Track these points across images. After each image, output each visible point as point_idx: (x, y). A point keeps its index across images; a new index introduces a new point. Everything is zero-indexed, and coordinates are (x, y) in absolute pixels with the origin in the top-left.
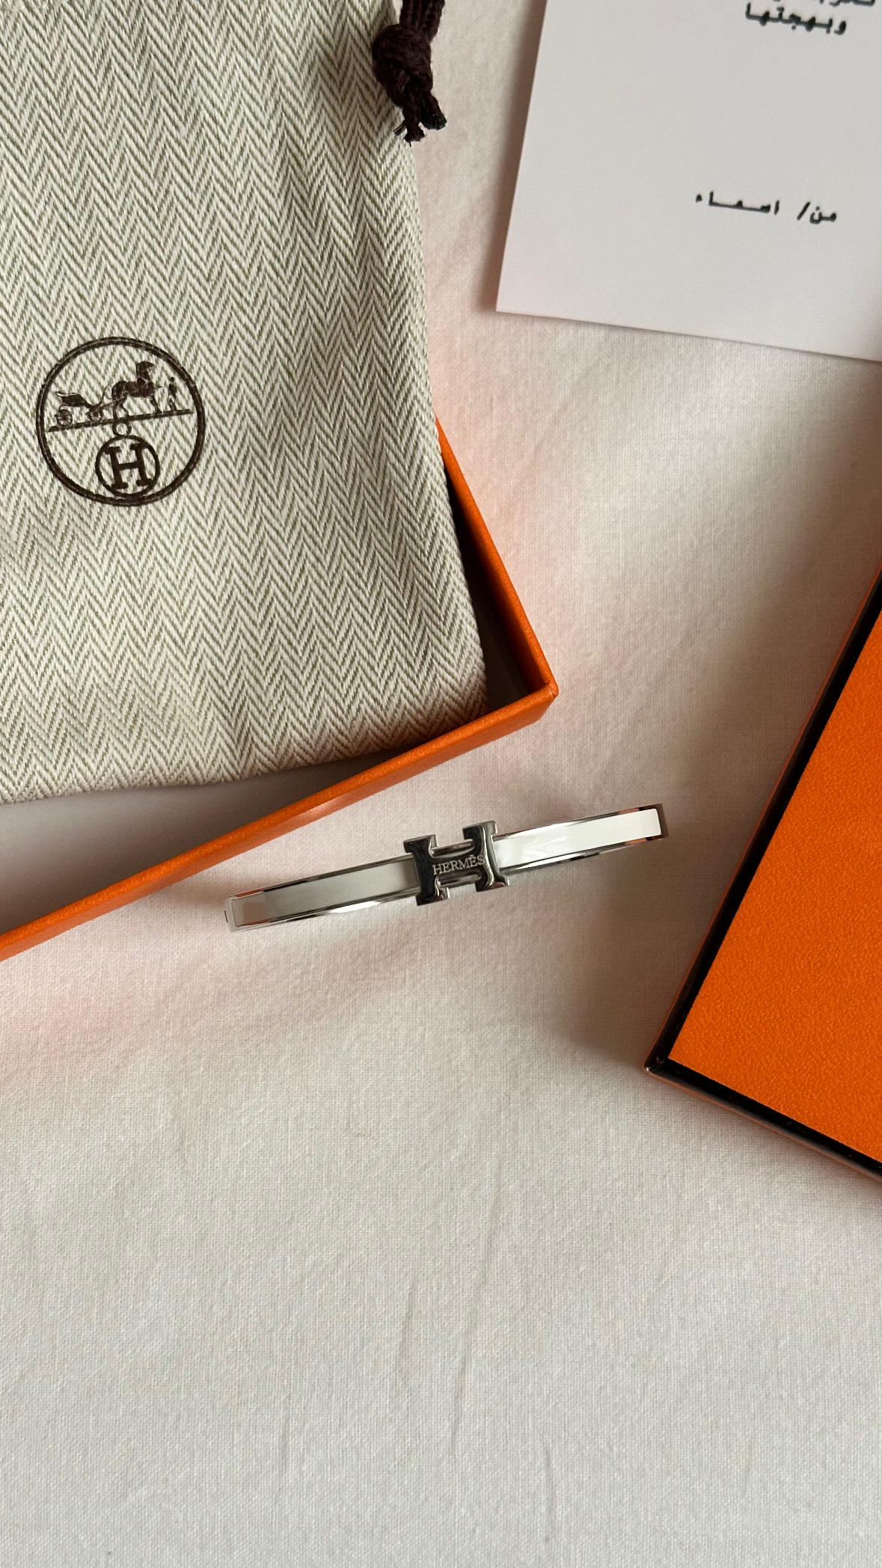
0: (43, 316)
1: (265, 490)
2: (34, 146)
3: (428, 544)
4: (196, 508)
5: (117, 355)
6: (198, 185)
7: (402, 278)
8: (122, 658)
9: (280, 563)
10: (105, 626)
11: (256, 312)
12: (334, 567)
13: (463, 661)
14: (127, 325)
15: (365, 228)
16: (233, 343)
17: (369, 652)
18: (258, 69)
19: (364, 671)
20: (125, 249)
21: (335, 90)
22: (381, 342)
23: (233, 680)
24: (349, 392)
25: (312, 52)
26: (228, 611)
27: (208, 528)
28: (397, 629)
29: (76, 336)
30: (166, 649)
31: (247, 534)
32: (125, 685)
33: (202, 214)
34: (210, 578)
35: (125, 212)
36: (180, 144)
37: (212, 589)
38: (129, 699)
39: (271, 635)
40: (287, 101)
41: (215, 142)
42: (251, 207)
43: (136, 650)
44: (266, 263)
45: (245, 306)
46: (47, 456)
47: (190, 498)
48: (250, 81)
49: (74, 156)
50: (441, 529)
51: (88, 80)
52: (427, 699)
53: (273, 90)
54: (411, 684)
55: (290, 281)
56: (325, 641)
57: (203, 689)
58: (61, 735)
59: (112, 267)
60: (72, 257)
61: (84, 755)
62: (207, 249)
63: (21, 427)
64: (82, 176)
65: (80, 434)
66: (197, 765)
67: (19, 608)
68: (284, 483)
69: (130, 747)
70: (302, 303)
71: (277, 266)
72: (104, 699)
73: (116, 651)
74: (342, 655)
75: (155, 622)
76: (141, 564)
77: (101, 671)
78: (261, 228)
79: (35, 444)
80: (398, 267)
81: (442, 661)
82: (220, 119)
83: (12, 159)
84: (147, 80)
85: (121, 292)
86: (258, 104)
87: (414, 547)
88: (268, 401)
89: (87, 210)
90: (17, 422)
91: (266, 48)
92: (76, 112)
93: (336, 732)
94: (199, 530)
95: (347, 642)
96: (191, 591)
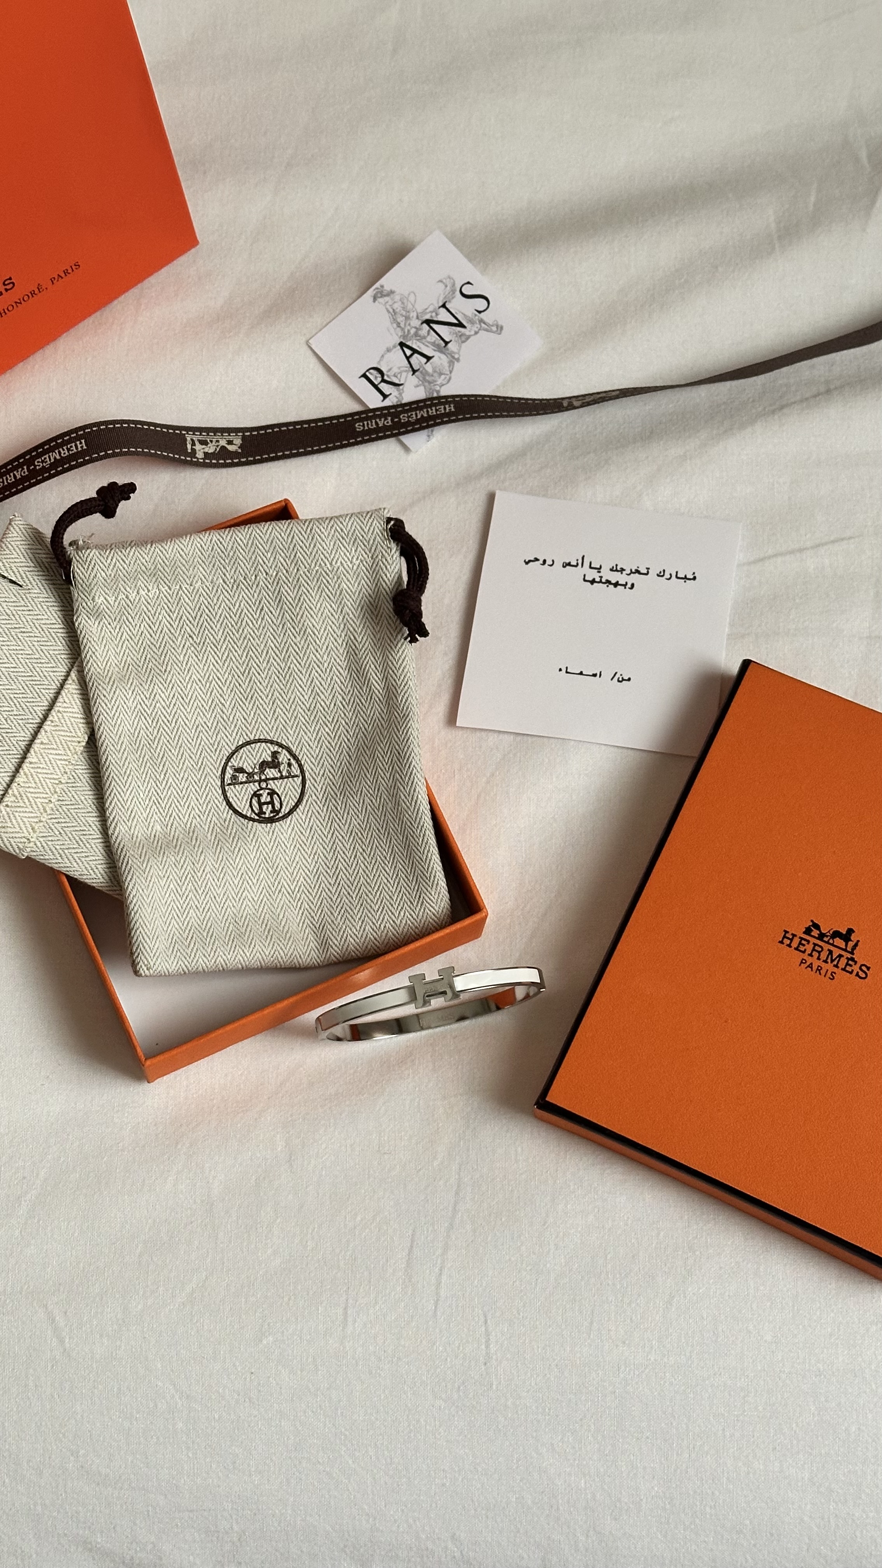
0: (226, 729)
2: (224, 646)
3: (421, 840)
4: (301, 825)
5: (262, 748)
6: (305, 664)
7: (407, 708)
8: (262, 901)
9: (344, 852)
10: (253, 884)
11: (333, 726)
12: (372, 854)
13: (439, 900)
14: (268, 733)
15: (389, 684)
16: (321, 741)
17: (390, 897)
18: (336, 609)
19: (388, 907)
20: (268, 696)
21: (374, 619)
22: (397, 739)
23: (319, 913)
24: (381, 765)
25: (363, 601)
26: (316, 878)
27: (307, 835)
28: (405, 885)
29: (242, 738)
30: (284, 897)
31: (327, 838)
32: (263, 915)
33: (306, 678)
34: (307, 861)
35: (268, 678)
36: (296, 645)
37: (308, 866)
38: (266, 921)
39: (339, 890)
40: (350, 624)
41: (314, 644)
42: (331, 675)
43: (269, 897)
44: (338, 702)
45: (327, 723)
46: (226, 798)
47: (297, 820)
48: (332, 615)
49: (244, 651)
50: (427, 832)
51: (252, 615)
52: (420, 920)
53: (343, 619)
54: (412, 913)
55: (350, 711)
56: (367, 892)
57: (303, 918)
58: (232, 938)
59: (261, 704)
60: (241, 700)
61: (243, 948)
62: (309, 695)
63: (213, 783)
64: (247, 661)
65: (242, 787)
66: (300, 957)
68: (347, 811)
69: (267, 945)
70: (356, 721)
71: (344, 703)
72: (253, 921)
73: (259, 897)
74: (376, 899)
75: (279, 883)
76: (272, 853)
77: (251, 907)
78: (336, 685)
79: (220, 792)
80: (405, 703)
81: (428, 900)
82: (317, 633)
83: (213, 653)
84: (281, 615)
85: (265, 717)
86: (335, 625)
87: (414, 842)
88: (338, 770)
89: (249, 677)
90: (212, 781)
91: (340, 599)
92: (246, 630)
93: (373, 939)
94: (302, 836)
95: (379, 892)
96: (298, 868)
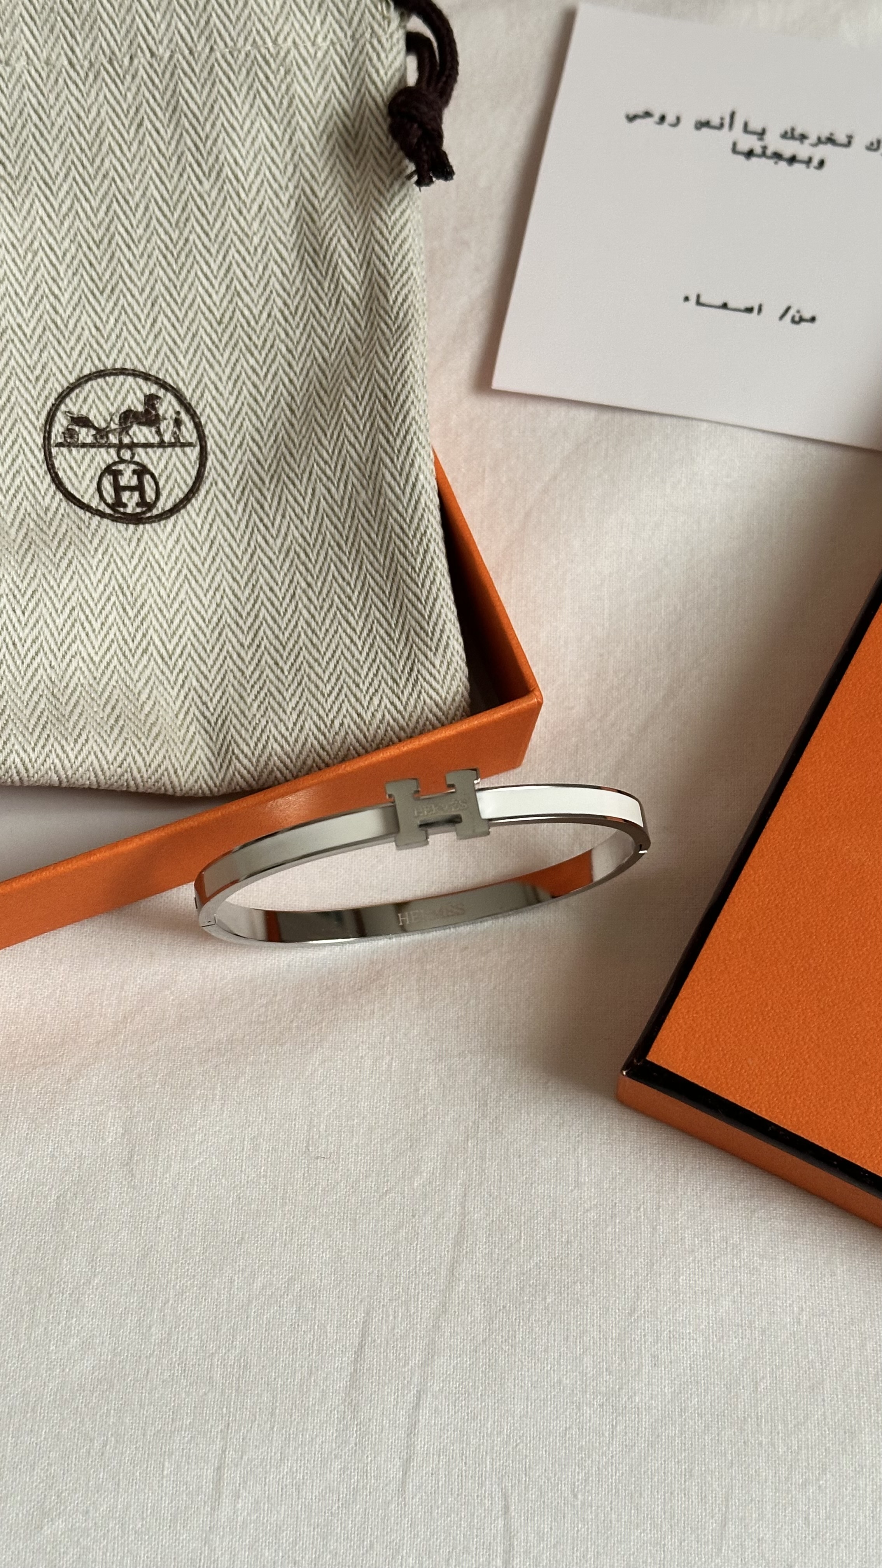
0: (59, 343)
1: (261, 520)
2: (65, 187)
3: (419, 560)
4: (193, 534)
5: (127, 386)
6: (217, 236)
7: (405, 315)
8: (108, 664)
9: (271, 589)
10: (94, 631)
11: (264, 355)
12: (325, 591)
13: (449, 678)
14: (140, 360)
15: (373, 272)
16: (239, 383)
17: (355, 670)
18: (279, 134)
19: (349, 687)
20: (143, 290)
21: (351, 158)
22: (382, 370)
23: (217, 697)
24: (350, 420)
25: (331, 124)
26: (216, 633)
27: (203, 554)
28: (384, 648)
29: (89, 364)
30: (152, 663)
31: (241, 562)
32: (109, 689)
33: (218, 262)
34: (201, 601)
35: (146, 256)
36: (202, 198)
37: (203, 612)
38: (112, 701)
39: (258, 655)
40: (306, 166)
41: (236, 198)
42: (265, 259)
43: (122, 659)
44: (276, 310)
45: (253, 348)
46: (51, 469)
47: (187, 525)
48: (272, 145)
49: (102, 201)
50: (432, 546)
51: (121, 134)
52: (411, 716)
53: (293, 155)
54: (396, 700)
55: (298, 326)
56: (311, 661)
57: (187, 704)
58: (42, 722)
59: (129, 305)
60: (92, 293)
61: (63, 742)
62: (221, 294)
63: (29, 439)
64: (107, 220)
65: (85, 454)
66: (176, 772)
67: (11, 597)
68: (280, 512)
69: (110, 743)
70: (308, 347)
71: (287, 313)
72: (88, 698)
73: (103, 657)
74: (328, 673)
75: (144, 635)
76: (134, 578)
77: (87, 673)
78: (273, 279)
79: (41, 456)
80: (402, 304)
81: (428, 677)
82: (242, 178)
83: (43, 199)
84: (176, 137)
85: (136, 328)
86: (278, 167)
87: (405, 564)
88: (269, 436)
89: (110, 251)
90: (25, 434)
91: (288, 116)
92: (107, 162)
93: (318, 747)
94: (193, 555)
95: (334, 661)
96: (182, 612)
